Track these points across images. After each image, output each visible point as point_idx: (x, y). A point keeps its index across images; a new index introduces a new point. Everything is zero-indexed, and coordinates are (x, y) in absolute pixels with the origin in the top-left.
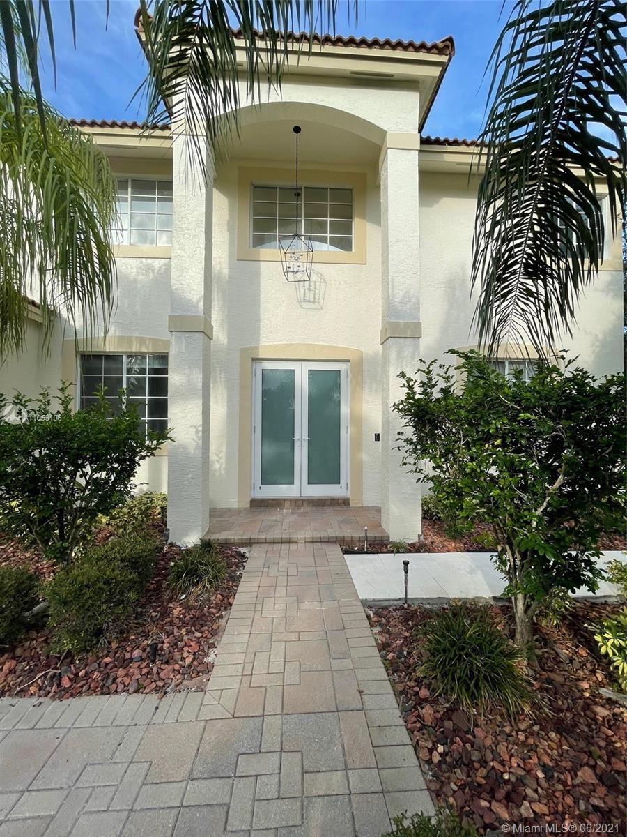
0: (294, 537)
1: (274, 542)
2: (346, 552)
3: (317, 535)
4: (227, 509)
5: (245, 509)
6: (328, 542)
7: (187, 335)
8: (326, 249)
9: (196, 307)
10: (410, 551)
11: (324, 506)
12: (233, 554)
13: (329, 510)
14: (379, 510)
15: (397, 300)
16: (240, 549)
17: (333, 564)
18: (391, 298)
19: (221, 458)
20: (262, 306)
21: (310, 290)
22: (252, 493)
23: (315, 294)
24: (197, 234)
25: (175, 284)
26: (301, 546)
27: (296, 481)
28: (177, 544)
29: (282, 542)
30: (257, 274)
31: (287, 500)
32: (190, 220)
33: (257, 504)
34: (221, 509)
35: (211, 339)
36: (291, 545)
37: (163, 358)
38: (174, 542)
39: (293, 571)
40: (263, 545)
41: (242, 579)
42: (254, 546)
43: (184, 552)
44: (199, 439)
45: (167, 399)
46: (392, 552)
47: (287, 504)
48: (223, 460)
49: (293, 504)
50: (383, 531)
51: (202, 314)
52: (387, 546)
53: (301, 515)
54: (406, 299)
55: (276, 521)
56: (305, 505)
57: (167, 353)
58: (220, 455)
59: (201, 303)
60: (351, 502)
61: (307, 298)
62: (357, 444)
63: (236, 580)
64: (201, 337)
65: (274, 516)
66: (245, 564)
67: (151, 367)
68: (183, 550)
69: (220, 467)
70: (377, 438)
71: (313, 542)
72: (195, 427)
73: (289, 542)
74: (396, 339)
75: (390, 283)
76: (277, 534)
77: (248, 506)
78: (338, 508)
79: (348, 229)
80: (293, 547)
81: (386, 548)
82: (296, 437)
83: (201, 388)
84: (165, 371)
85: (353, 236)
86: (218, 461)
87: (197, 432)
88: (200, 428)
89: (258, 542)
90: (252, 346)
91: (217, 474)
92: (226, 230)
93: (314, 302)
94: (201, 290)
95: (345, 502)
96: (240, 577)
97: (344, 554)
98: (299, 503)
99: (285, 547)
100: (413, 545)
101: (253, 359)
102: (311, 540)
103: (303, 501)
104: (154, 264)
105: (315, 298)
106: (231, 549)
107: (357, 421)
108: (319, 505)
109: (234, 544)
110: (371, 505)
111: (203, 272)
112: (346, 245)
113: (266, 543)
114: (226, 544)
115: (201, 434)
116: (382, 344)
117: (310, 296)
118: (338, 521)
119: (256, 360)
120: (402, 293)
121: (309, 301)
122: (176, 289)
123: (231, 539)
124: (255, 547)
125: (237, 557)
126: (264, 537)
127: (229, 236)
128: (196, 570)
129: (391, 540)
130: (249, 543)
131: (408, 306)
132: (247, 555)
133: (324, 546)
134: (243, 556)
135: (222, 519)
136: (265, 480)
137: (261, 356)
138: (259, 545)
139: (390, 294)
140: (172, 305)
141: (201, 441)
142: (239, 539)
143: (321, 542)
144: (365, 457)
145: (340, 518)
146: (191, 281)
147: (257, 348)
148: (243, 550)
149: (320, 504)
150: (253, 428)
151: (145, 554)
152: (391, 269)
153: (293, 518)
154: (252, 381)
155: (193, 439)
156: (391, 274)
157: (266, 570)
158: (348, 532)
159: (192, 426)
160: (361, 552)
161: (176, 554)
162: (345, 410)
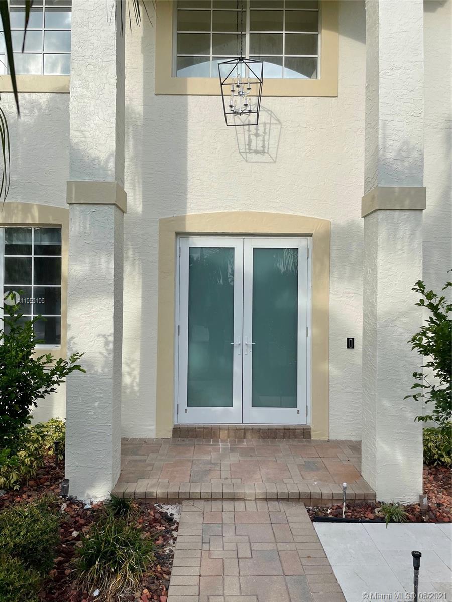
0: (239, 491)
1: (211, 498)
2: (316, 519)
3: (273, 489)
4: (141, 440)
5: (166, 441)
6: (288, 500)
7: (93, 208)
8: (280, 76)
9: (105, 169)
10: (408, 520)
11: (275, 438)
12: (157, 516)
13: (283, 445)
14: (356, 447)
15: (390, 155)
16: (165, 507)
17: (299, 539)
18: (381, 153)
19: (133, 369)
20: (189, 158)
21: (257, 135)
22: (176, 419)
23: (264, 141)
24: (105, 64)
25: (75, 136)
26: (251, 506)
27: (236, 402)
28: (79, 499)
29: (223, 498)
30: (182, 115)
31: (224, 429)
32: (95, 45)
33: (183, 434)
34: (133, 440)
35: (123, 212)
36: (237, 503)
37: (54, 231)
38: (74, 496)
39: (245, 552)
40: (197, 503)
41: (176, 562)
42: (185, 503)
43: (89, 512)
44: (109, 354)
45: (60, 288)
46: (382, 520)
47: (223, 435)
48: (136, 372)
49: (232, 434)
50: (366, 485)
51: (113, 180)
52: (373, 508)
53: (245, 452)
54: (404, 154)
55: (210, 462)
56: (249, 437)
57: (60, 225)
58: (132, 366)
59: (111, 164)
60: (312, 434)
61: (253, 147)
62: (322, 351)
63: (165, 561)
64: (113, 211)
65: (209, 454)
66: (175, 534)
67: (38, 243)
68: (88, 509)
69: (132, 382)
70: (350, 343)
71: (266, 500)
72: (104, 336)
73: (233, 498)
74: (388, 212)
75: (380, 131)
76: (214, 484)
77: (170, 435)
78: (295, 443)
79: (311, 45)
80: (240, 505)
81: (372, 512)
82: (237, 340)
83: (112, 282)
84: (57, 250)
85: (319, 56)
86: (129, 374)
87: (107, 343)
88: (111, 338)
89: (190, 498)
90: (176, 215)
91: (128, 391)
92: (140, 51)
93: (263, 152)
94: (111, 145)
95: (304, 433)
96: (171, 556)
97: (313, 521)
98: (241, 433)
99: (228, 505)
100: (410, 508)
101: (178, 234)
102: (264, 497)
103: (245, 430)
104: (40, 101)
105: (263, 147)
106: (153, 508)
107: (322, 317)
108: (268, 437)
109: (157, 500)
110: (341, 438)
111: (114, 120)
112: (308, 68)
113: (201, 499)
114: (146, 500)
115: (111, 346)
116: (364, 217)
117: (257, 143)
118: (299, 465)
119: (182, 235)
120: (397, 145)
121: (256, 152)
122: (76, 144)
123: (153, 492)
124: (187, 506)
125: (163, 521)
126: (198, 490)
127: (145, 60)
128: (113, 553)
129: (378, 500)
130: (176, 499)
131: (406, 164)
132: (176, 517)
133: (282, 506)
134: (170, 520)
135: (137, 457)
136: (194, 400)
137: (188, 230)
138: (191, 502)
139: (380, 147)
140: (71, 167)
141: (112, 355)
142: (163, 493)
143: (278, 499)
144: (334, 370)
145: (300, 460)
146: (98, 133)
147: (183, 219)
148: (170, 509)
149: (270, 434)
150: (177, 328)
151: (46, 537)
152: (382, 109)
153: (234, 458)
154: (176, 263)
155: (101, 353)
156: (381, 117)
157: (206, 546)
158: (316, 485)
159: (99, 335)
160: (337, 519)
161: (78, 515)
162: (304, 302)
